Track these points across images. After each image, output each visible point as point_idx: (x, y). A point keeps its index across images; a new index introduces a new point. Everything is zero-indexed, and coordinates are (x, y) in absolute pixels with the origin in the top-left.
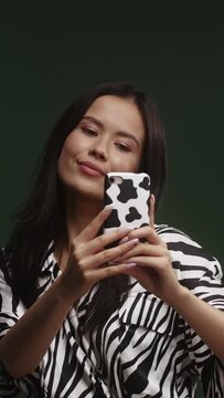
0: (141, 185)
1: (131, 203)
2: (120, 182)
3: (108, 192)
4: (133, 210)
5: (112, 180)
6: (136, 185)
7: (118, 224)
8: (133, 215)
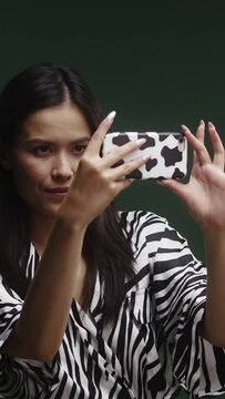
0: (177, 170)
1: (161, 161)
2: (179, 149)
3: (171, 137)
4: (154, 162)
5: (182, 141)
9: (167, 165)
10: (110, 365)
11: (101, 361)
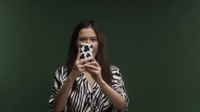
0: (90, 47)
1: (88, 52)
2: (85, 46)
3: (81, 49)
4: (88, 54)
5: (82, 46)
6: (89, 47)
7: (84, 58)
8: (88, 55)
9: (89, 50)
10: (93, 102)
11: (90, 100)
